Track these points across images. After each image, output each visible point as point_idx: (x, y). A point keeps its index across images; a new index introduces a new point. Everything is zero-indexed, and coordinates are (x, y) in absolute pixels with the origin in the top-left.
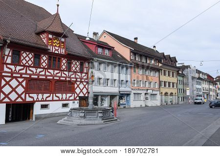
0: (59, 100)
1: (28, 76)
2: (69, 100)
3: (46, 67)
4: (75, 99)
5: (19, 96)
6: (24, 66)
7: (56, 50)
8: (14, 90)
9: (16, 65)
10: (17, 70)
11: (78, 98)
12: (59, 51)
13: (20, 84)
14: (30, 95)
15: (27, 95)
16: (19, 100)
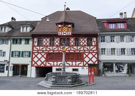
0: (70, 66)
1: (47, 52)
2: (78, 66)
3: (58, 45)
4: (84, 66)
5: (42, 63)
6: (44, 46)
7: (64, 33)
8: (39, 59)
9: (40, 46)
10: (41, 49)
11: (87, 65)
12: (67, 33)
13: (43, 56)
14: (49, 62)
15: (47, 62)
16: (42, 65)
